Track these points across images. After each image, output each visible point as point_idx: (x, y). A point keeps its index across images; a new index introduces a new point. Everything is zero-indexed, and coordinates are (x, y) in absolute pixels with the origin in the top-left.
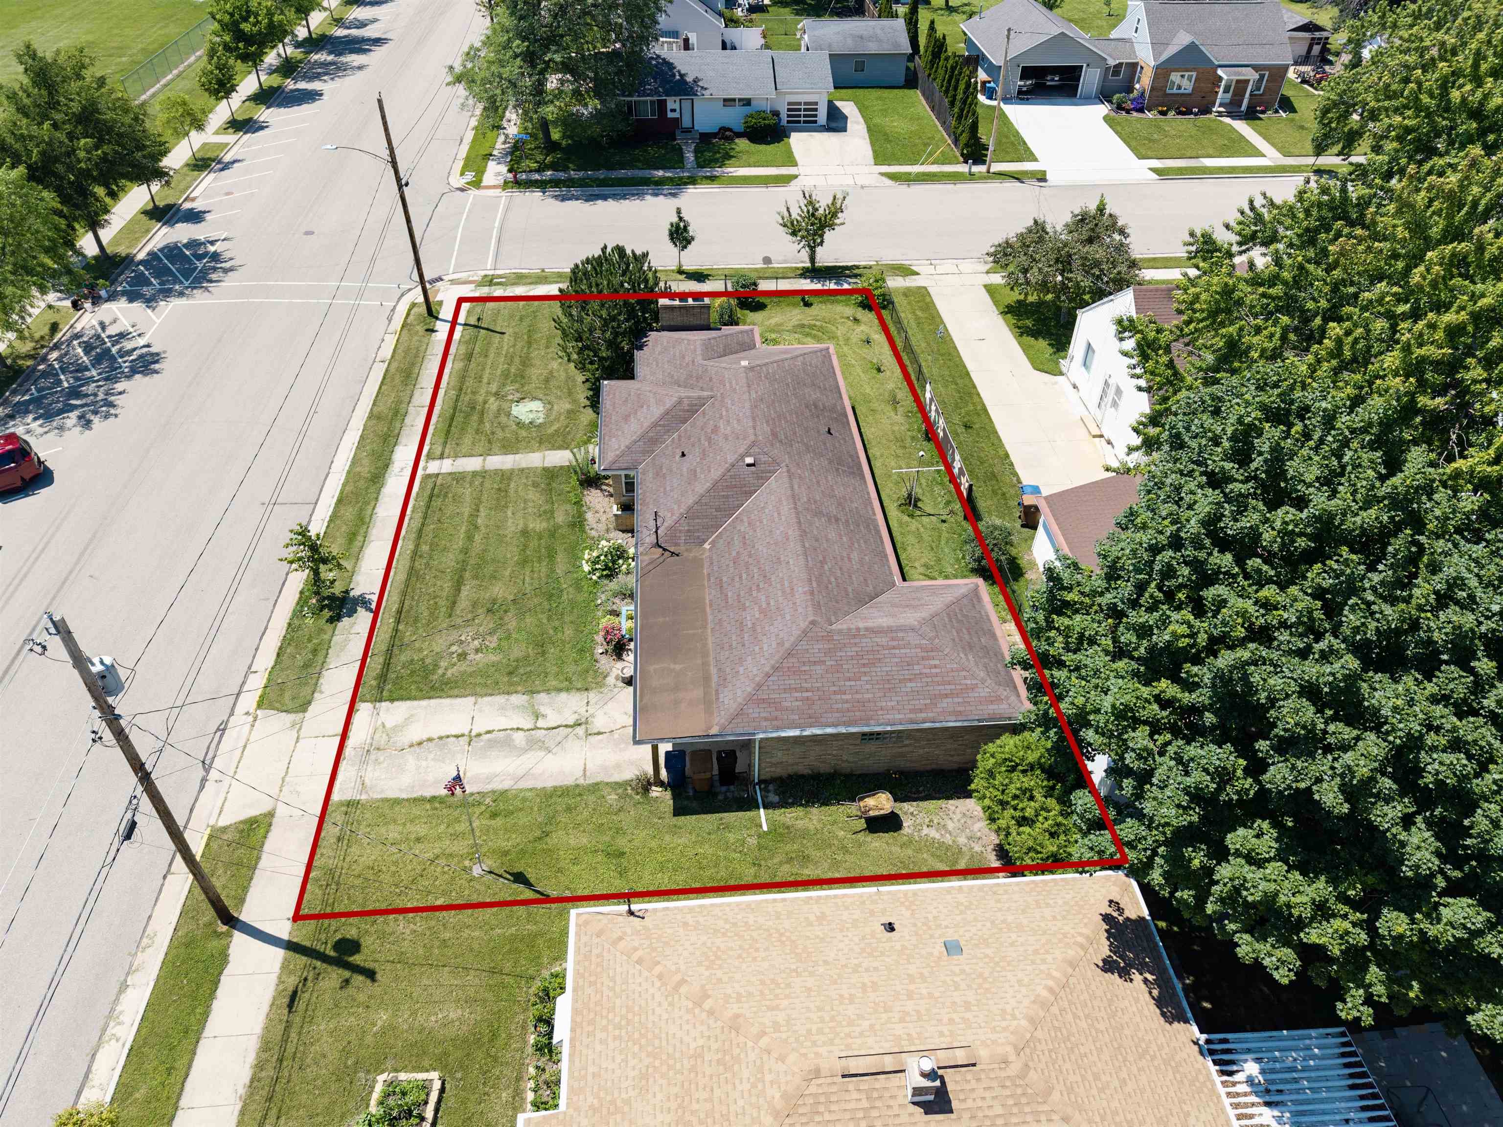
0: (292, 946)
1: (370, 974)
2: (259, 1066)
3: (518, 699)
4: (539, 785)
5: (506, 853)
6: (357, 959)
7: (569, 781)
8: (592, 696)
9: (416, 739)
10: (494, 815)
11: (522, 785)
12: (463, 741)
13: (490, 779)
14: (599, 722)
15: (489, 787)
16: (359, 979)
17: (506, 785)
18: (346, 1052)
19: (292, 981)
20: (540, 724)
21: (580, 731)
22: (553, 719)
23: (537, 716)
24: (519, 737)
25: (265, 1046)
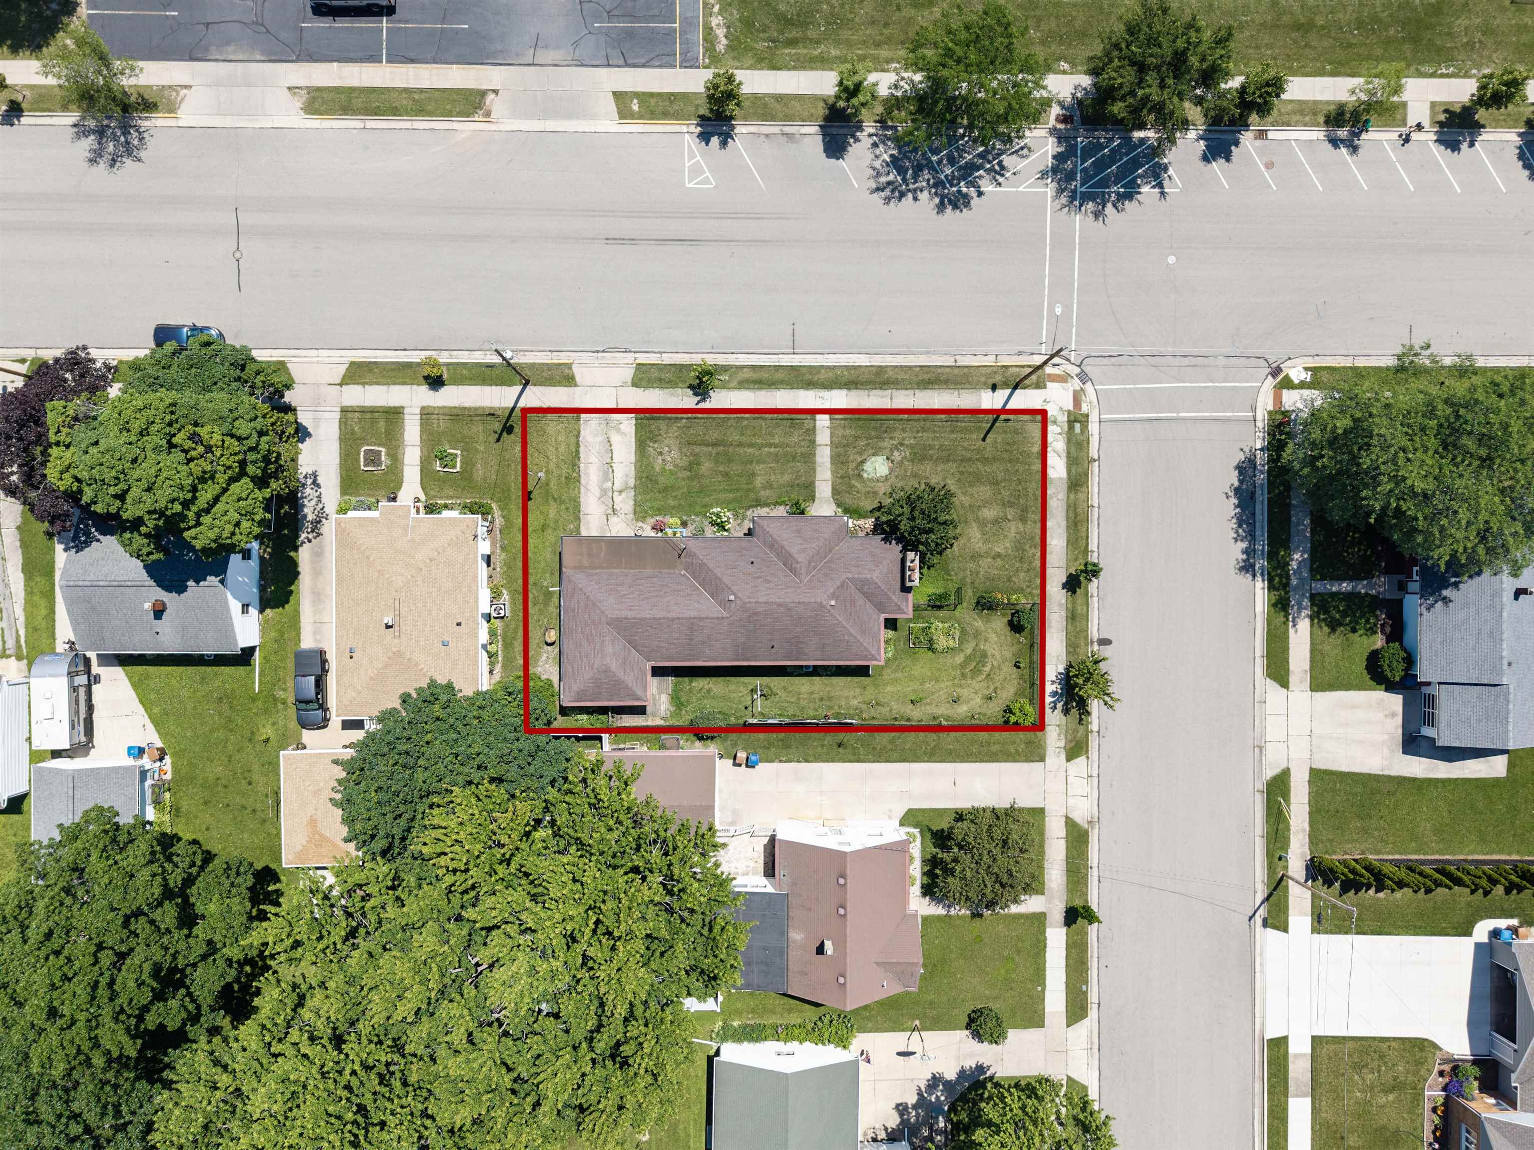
0: (513, 409)
1: (498, 440)
2: (469, 409)
3: (632, 482)
4: (582, 495)
5: (547, 484)
6: (505, 434)
7: (582, 508)
8: (632, 516)
9: (611, 439)
10: (566, 478)
11: (582, 490)
12: (609, 460)
13: (587, 474)
14: (613, 520)
15: (582, 475)
16: (497, 436)
17: (583, 481)
18: (471, 438)
19: (499, 413)
20: (616, 494)
21: (610, 511)
22: (618, 498)
23: (621, 492)
24: (609, 484)
25: (476, 409)
